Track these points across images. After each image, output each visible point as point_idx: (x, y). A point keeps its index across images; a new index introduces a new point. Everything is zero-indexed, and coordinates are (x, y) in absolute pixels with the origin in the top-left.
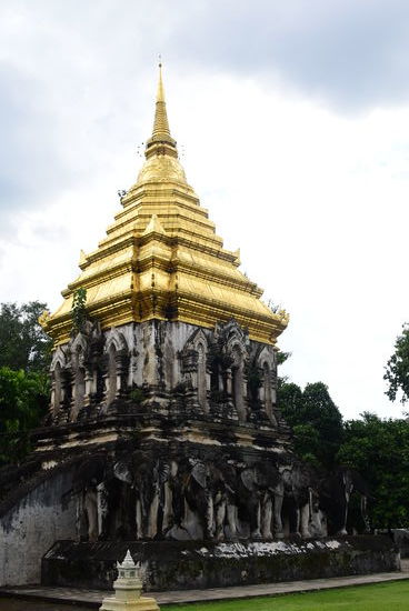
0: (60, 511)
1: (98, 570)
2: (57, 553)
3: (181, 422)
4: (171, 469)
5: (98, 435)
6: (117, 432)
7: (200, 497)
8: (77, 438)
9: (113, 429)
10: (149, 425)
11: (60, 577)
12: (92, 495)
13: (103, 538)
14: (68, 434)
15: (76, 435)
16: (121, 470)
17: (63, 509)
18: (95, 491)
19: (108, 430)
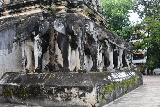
0: (7, 53)
1: (50, 93)
2: (8, 80)
3: (78, 5)
4: (90, 26)
5: (26, 10)
6: (41, 8)
7: (93, 47)
8: (10, 13)
9: (38, 6)
10: (61, 5)
11: (13, 97)
12: (30, 43)
13: (39, 70)
14: (3, 11)
15: (9, 11)
16: (58, 25)
17: (9, 52)
18: (33, 40)
19: (33, 7)
